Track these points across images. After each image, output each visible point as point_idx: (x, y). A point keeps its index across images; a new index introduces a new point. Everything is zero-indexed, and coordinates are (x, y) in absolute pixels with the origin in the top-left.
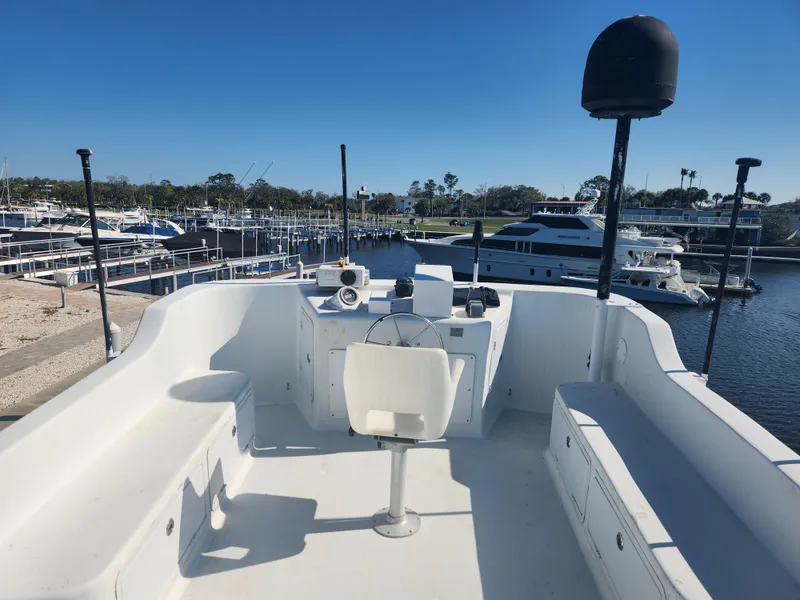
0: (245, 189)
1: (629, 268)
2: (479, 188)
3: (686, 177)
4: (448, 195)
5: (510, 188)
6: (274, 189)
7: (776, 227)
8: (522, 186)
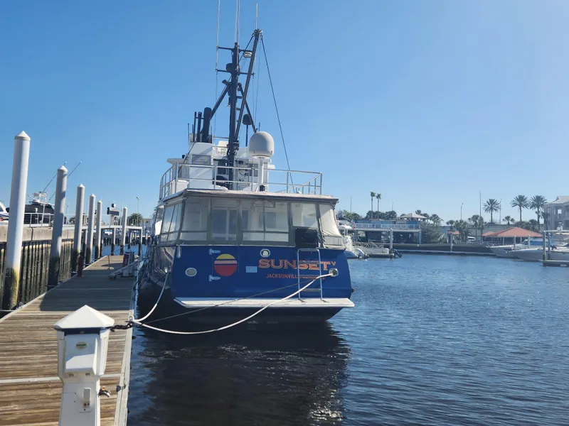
7: (430, 231)
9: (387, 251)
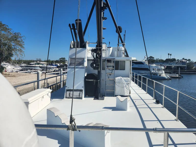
1: (153, 72)
3: (169, 55)
7: (190, 66)
9: (177, 76)
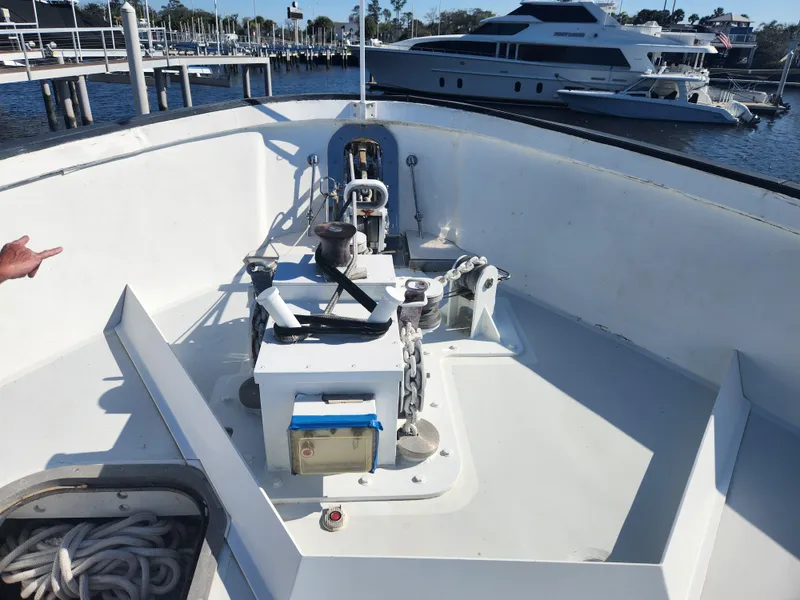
0: (157, 12)
1: (651, 75)
2: (430, 12)
4: (395, 20)
5: (465, 12)
6: (191, 12)
8: (478, 9)
